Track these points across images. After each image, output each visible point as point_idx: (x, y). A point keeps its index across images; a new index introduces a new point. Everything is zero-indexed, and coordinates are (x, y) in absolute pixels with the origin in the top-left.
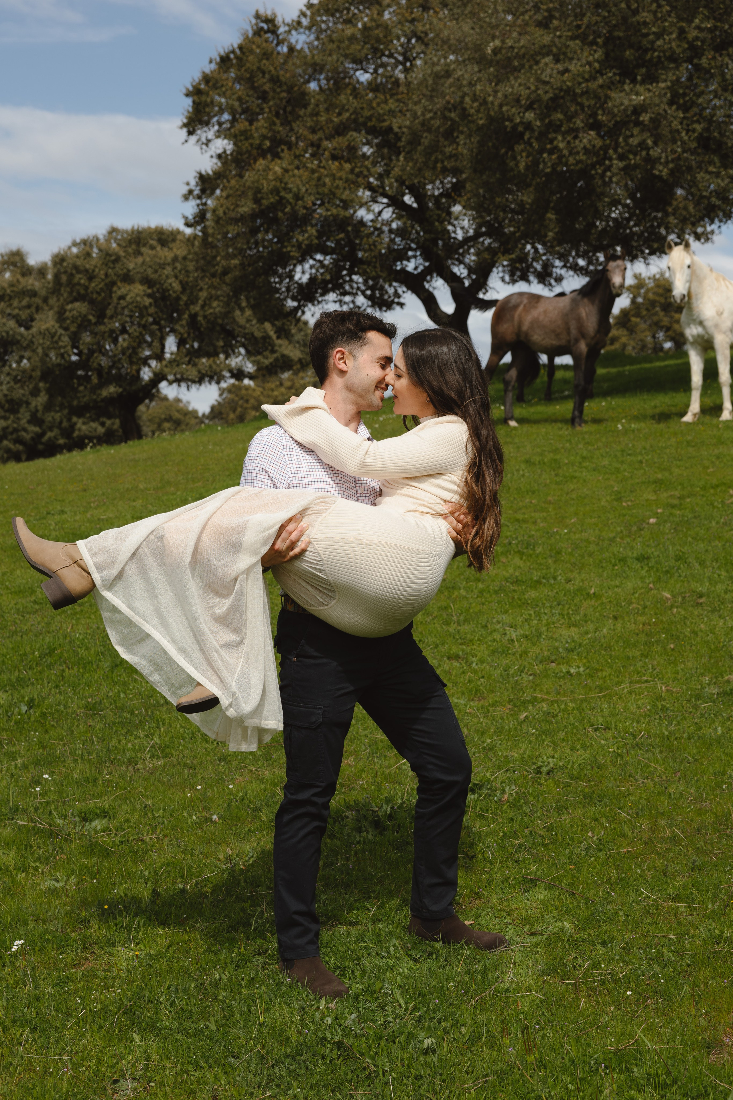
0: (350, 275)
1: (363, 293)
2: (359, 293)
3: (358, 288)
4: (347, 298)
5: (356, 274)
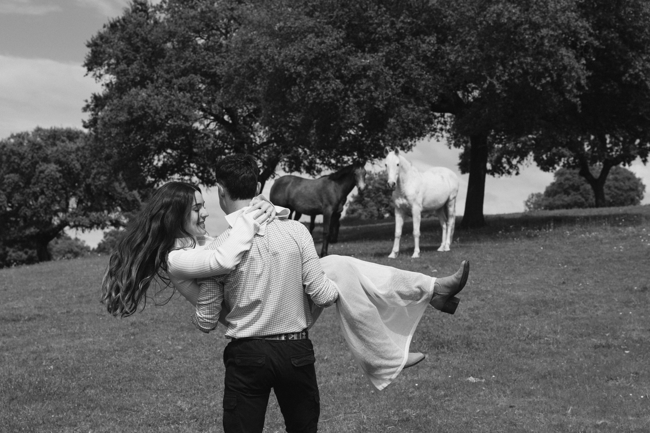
0: (189, 163)
1: (197, 175)
2: (194, 175)
3: (194, 172)
4: (186, 177)
5: (192, 163)
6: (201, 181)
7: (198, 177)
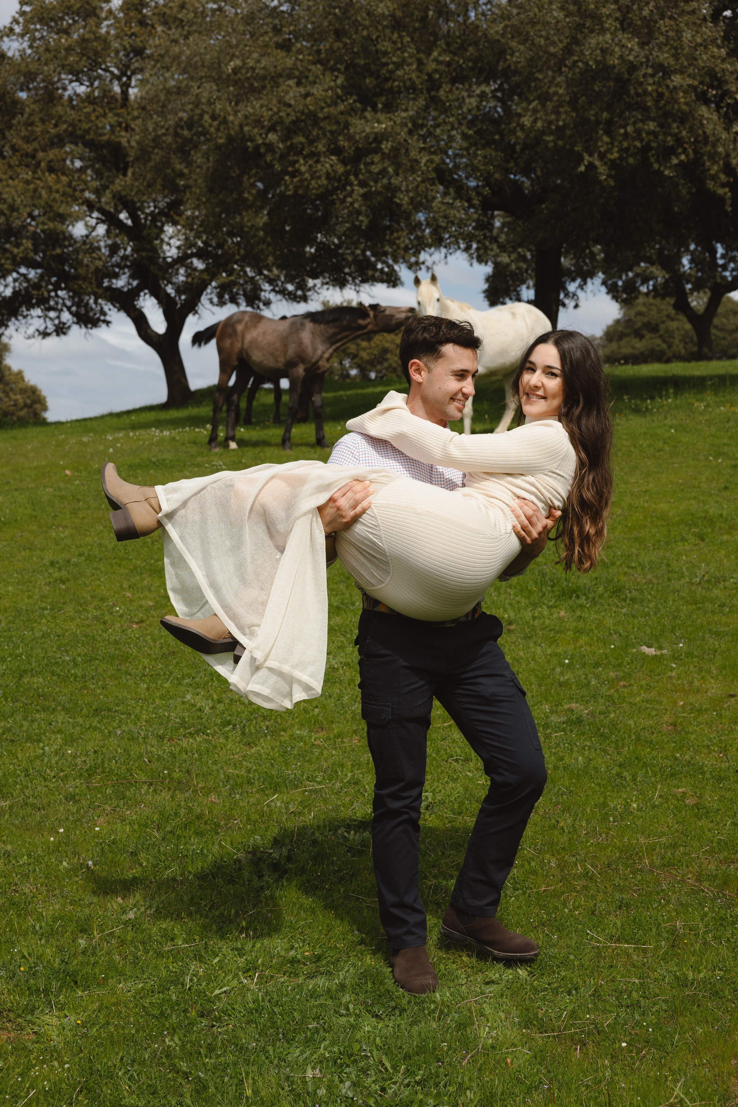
0: (55, 290)
1: (69, 309)
2: (65, 309)
3: (64, 304)
4: (52, 314)
5: (61, 290)
6: (75, 320)
7: (71, 313)
